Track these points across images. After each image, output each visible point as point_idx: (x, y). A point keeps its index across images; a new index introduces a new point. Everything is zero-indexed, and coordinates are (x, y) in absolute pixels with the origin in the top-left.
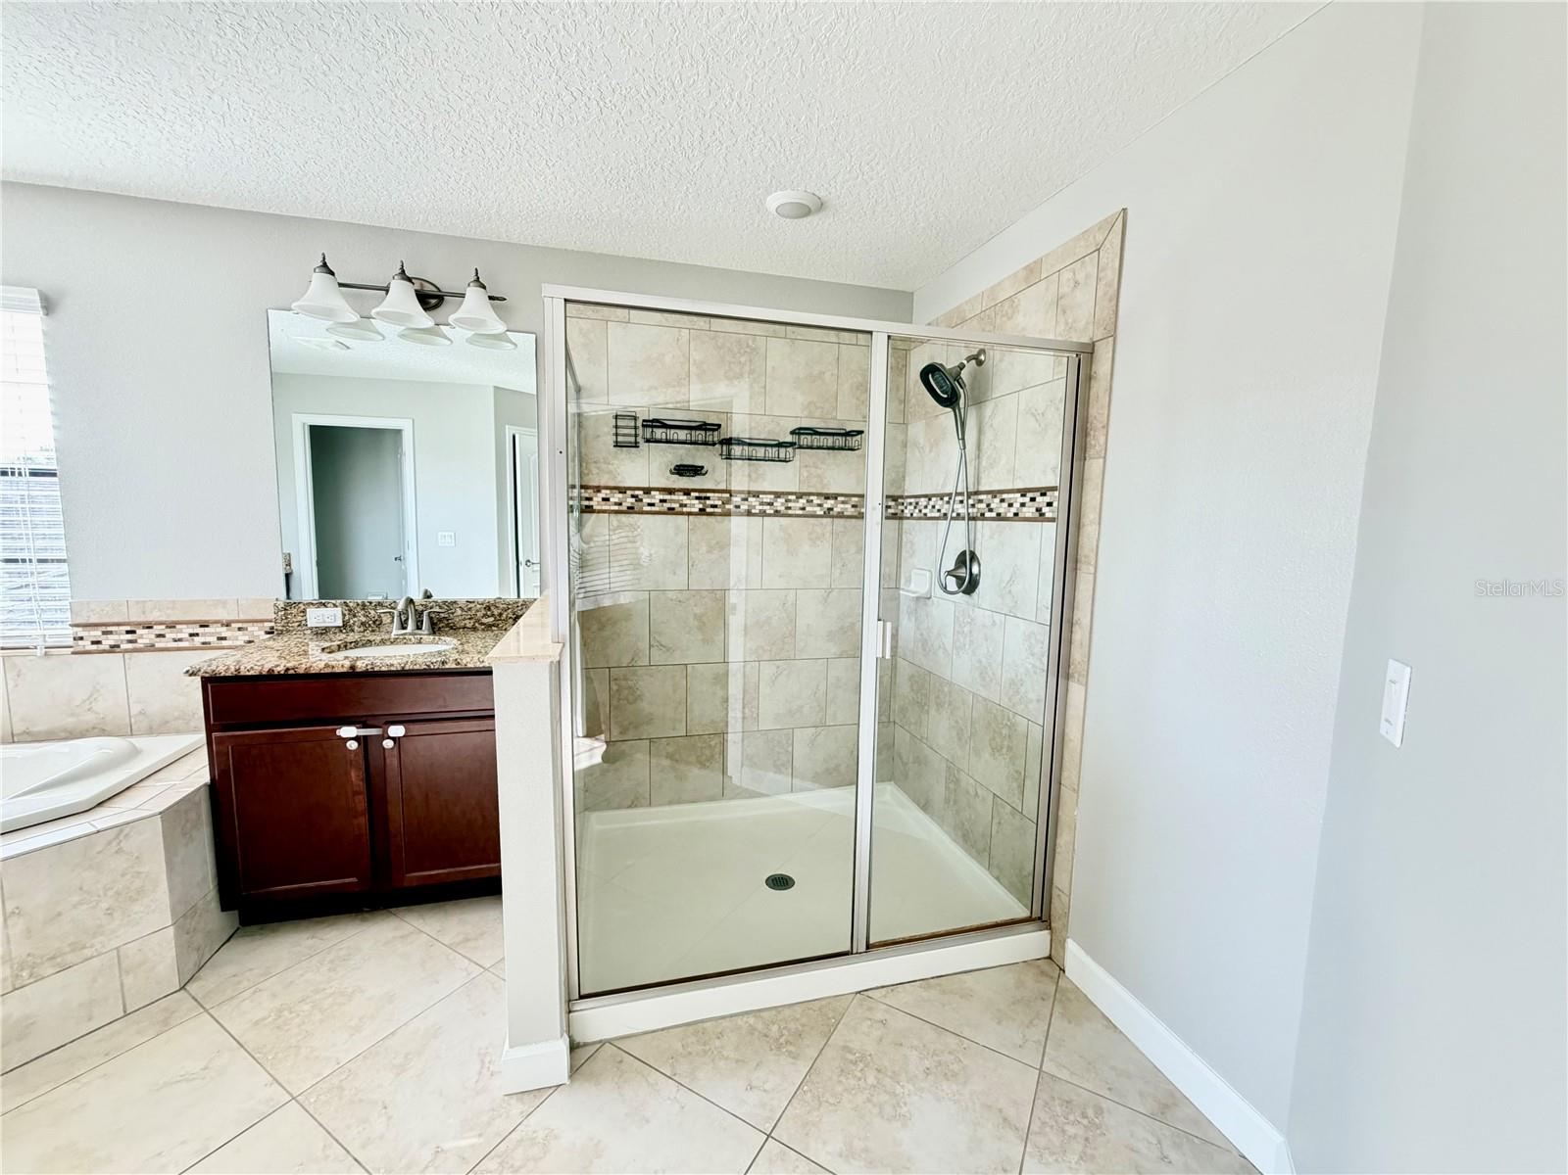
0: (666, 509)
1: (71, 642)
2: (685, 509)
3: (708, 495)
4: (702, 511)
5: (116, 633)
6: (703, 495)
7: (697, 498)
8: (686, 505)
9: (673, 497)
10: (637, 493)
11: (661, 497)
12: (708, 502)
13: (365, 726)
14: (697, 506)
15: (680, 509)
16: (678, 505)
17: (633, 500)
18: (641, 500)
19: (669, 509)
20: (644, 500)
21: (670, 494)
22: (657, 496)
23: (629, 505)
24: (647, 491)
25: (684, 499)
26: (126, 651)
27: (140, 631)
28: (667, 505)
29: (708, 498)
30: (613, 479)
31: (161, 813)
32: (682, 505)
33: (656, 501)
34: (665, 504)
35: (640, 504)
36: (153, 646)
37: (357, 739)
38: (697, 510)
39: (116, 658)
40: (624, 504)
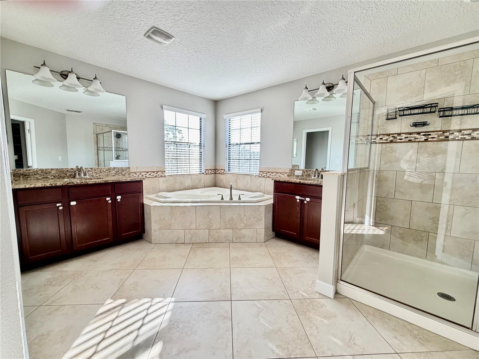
0: (408, 141)
1: (258, 175)
2: (417, 140)
3: (430, 133)
4: (426, 140)
5: (265, 173)
6: (427, 134)
7: (424, 135)
8: (417, 139)
9: (411, 136)
10: (394, 135)
11: (406, 136)
12: (430, 136)
13: (301, 197)
14: (424, 138)
15: (415, 140)
16: (413, 139)
17: (393, 138)
18: (396, 138)
19: (409, 140)
20: (398, 138)
21: (410, 134)
22: (404, 136)
23: (391, 140)
24: (399, 134)
25: (417, 136)
26: (265, 177)
27: (268, 174)
28: (408, 139)
29: (430, 135)
30: (385, 132)
31: (265, 205)
32: (415, 139)
33: (403, 138)
34: (407, 139)
35: (395, 139)
36: (269, 176)
37: (299, 199)
38: (423, 140)
39: (264, 178)
40: (388, 140)
